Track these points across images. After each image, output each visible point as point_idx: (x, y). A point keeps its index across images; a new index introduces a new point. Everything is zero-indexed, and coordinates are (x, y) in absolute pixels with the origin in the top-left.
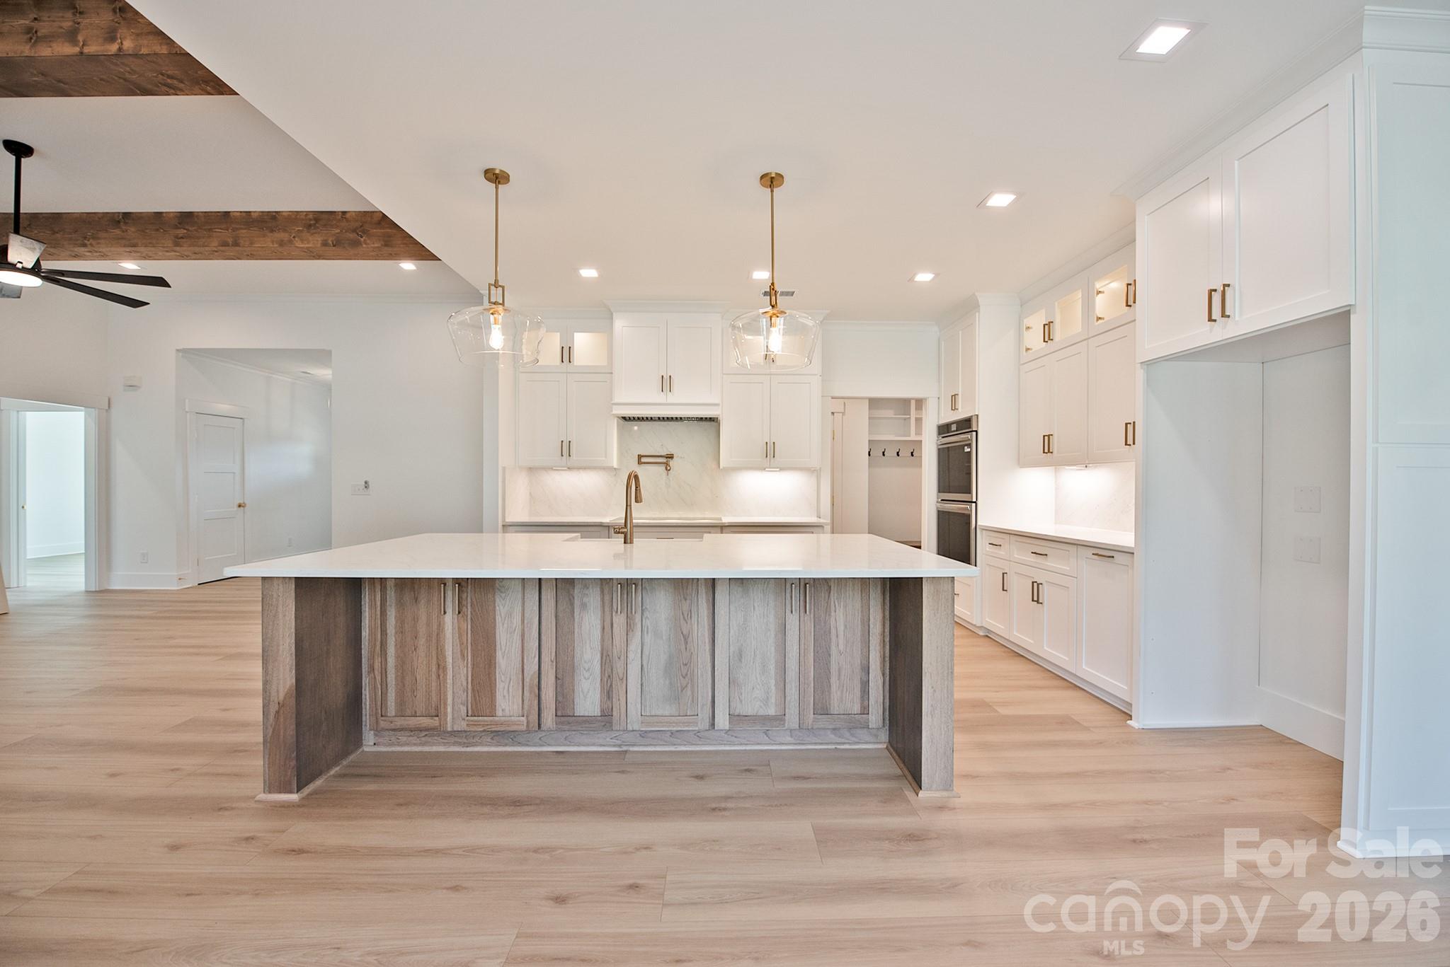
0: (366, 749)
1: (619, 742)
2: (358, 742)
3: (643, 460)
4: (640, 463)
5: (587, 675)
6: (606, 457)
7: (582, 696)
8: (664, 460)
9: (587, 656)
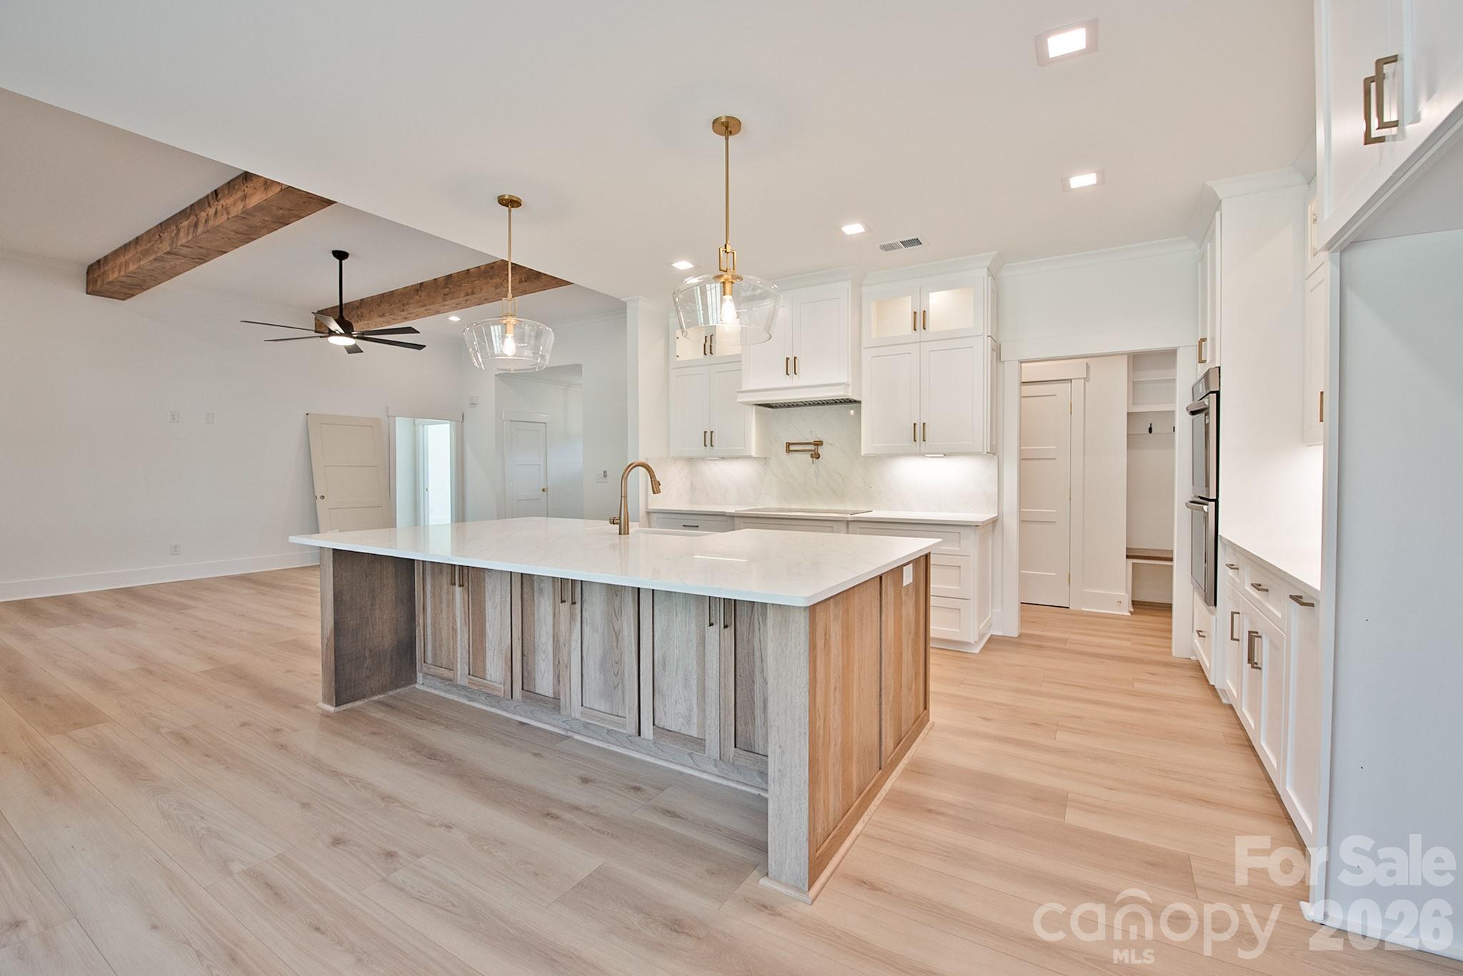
0: (417, 686)
1: (568, 727)
2: (413, 680)
3: (792, 448)
4: (788, 451)
5: (543, 656)
6: (744, 446)
7: (540, 676)
8: (812, 447)
9: (543, 639)
